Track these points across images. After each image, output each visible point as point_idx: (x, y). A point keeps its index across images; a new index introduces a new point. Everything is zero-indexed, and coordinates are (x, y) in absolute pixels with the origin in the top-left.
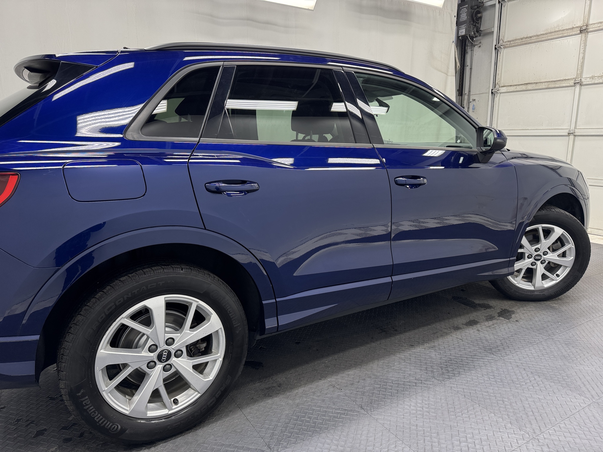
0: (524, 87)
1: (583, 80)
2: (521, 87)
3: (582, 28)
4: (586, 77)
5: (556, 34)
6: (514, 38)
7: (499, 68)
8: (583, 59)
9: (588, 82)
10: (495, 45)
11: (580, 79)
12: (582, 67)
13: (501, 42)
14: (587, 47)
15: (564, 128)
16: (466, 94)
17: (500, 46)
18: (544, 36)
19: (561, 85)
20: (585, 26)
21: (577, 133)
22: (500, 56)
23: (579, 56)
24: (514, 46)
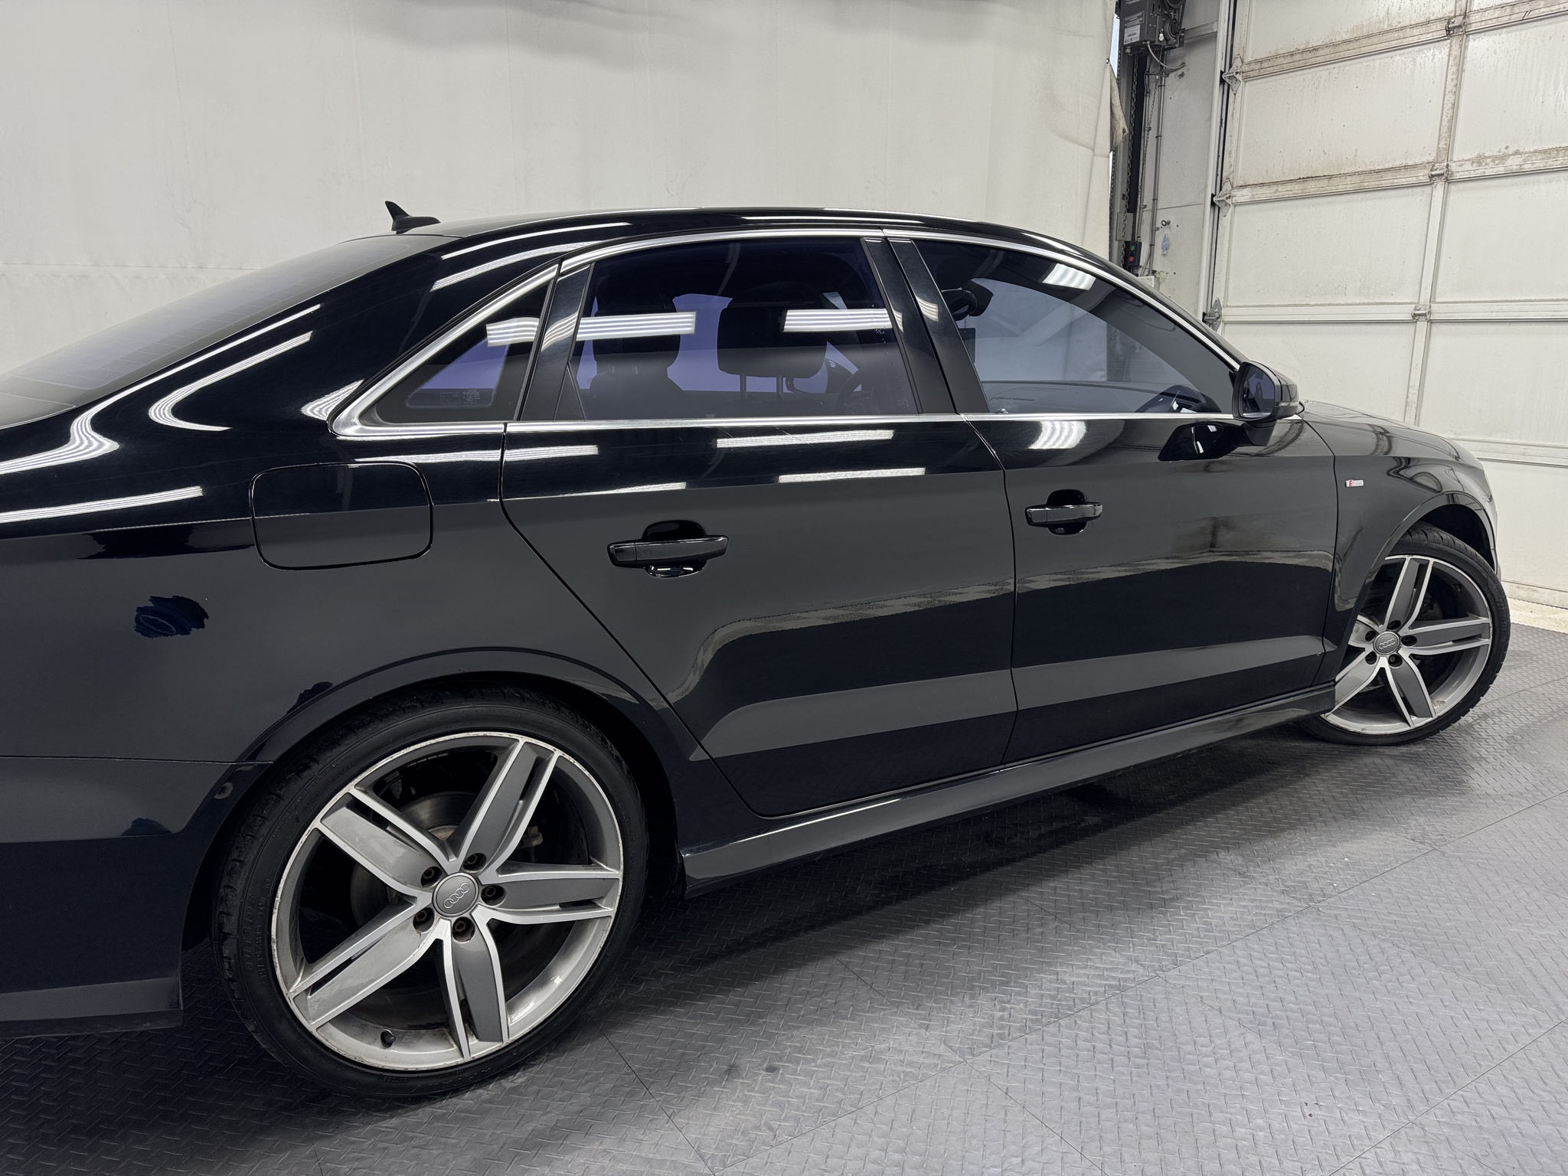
0: (1297, 189)
1: (1453, 167)
2: (1289, 187)
3: (1453, 23)
4: (1463, 160)
6: (1270, 52)
7: (1231, 136)
8: (1453, 108)
9: (1466, 173)
10: (1222, 73)
11: (1446, 164)
12: (1452, 130)
13: (1237, 63)
14: (1466, 75)
15: (1402, 301)
16: (1145, 207)
17: (1234, 74)
18: (1351, 44)
19: (1396, 181)
20: (1460, 15)
21: (1437, 315)
22: (1234, 102)
23: (1444, 100)
24: (1272, 74)
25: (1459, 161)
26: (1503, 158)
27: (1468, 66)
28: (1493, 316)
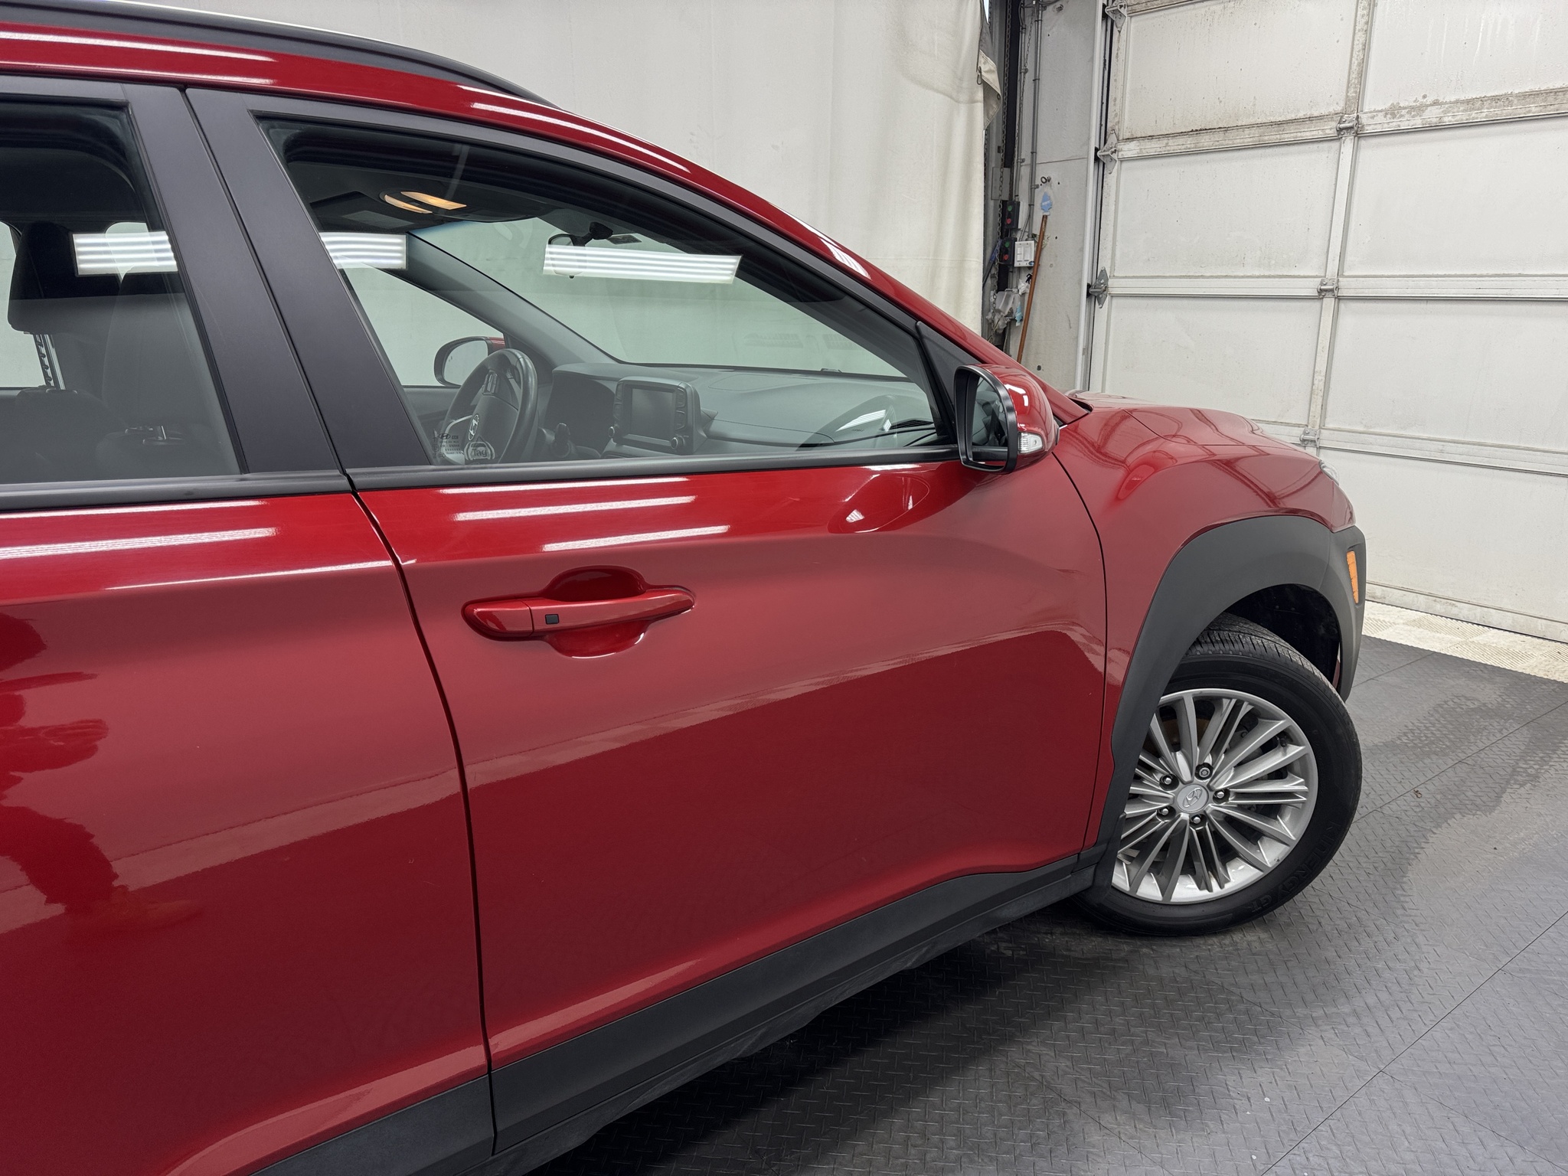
0: (1188, 143)
1: (1364, 119)
2: (1181, 140)
4: (1375, 111)
8: (1364, 49)
9: (1379, 126)
11: (1355, 115)
12: (1362, 74)
15: (1306, 274)
16: (1023, 161)
17: (1118, 8)
19: (1299, 134)
21: (1346, 290)
22: (1119, 41)
23: (1353, 40)
24: (1160, 8)
25: (1370, 112)
26: (1418, 109)
28: (1408, 293)
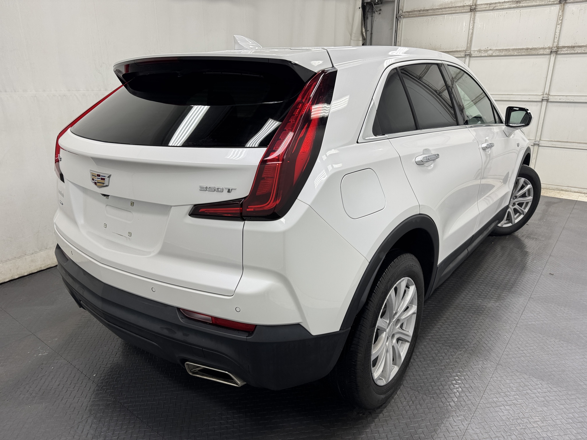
1: (472, 52)
3: (472, 7)
4: (474, 51)
5: (450, 9)
6: (412, 9)
7: (399, 36)
8: (472, 34)
9: (476, 55)
10: (396, 15)
11: (469, 51)
12: (471, 41)
13: (401, 12)
14: (475, 24)
17: (401, 16)
18: (440, 10)
20: (474, 5)
22: (400, 25)
23: (469, 31)
24: (412, 17)
25: (473, 51)
26: (486, 51)
27: (476, 21)
